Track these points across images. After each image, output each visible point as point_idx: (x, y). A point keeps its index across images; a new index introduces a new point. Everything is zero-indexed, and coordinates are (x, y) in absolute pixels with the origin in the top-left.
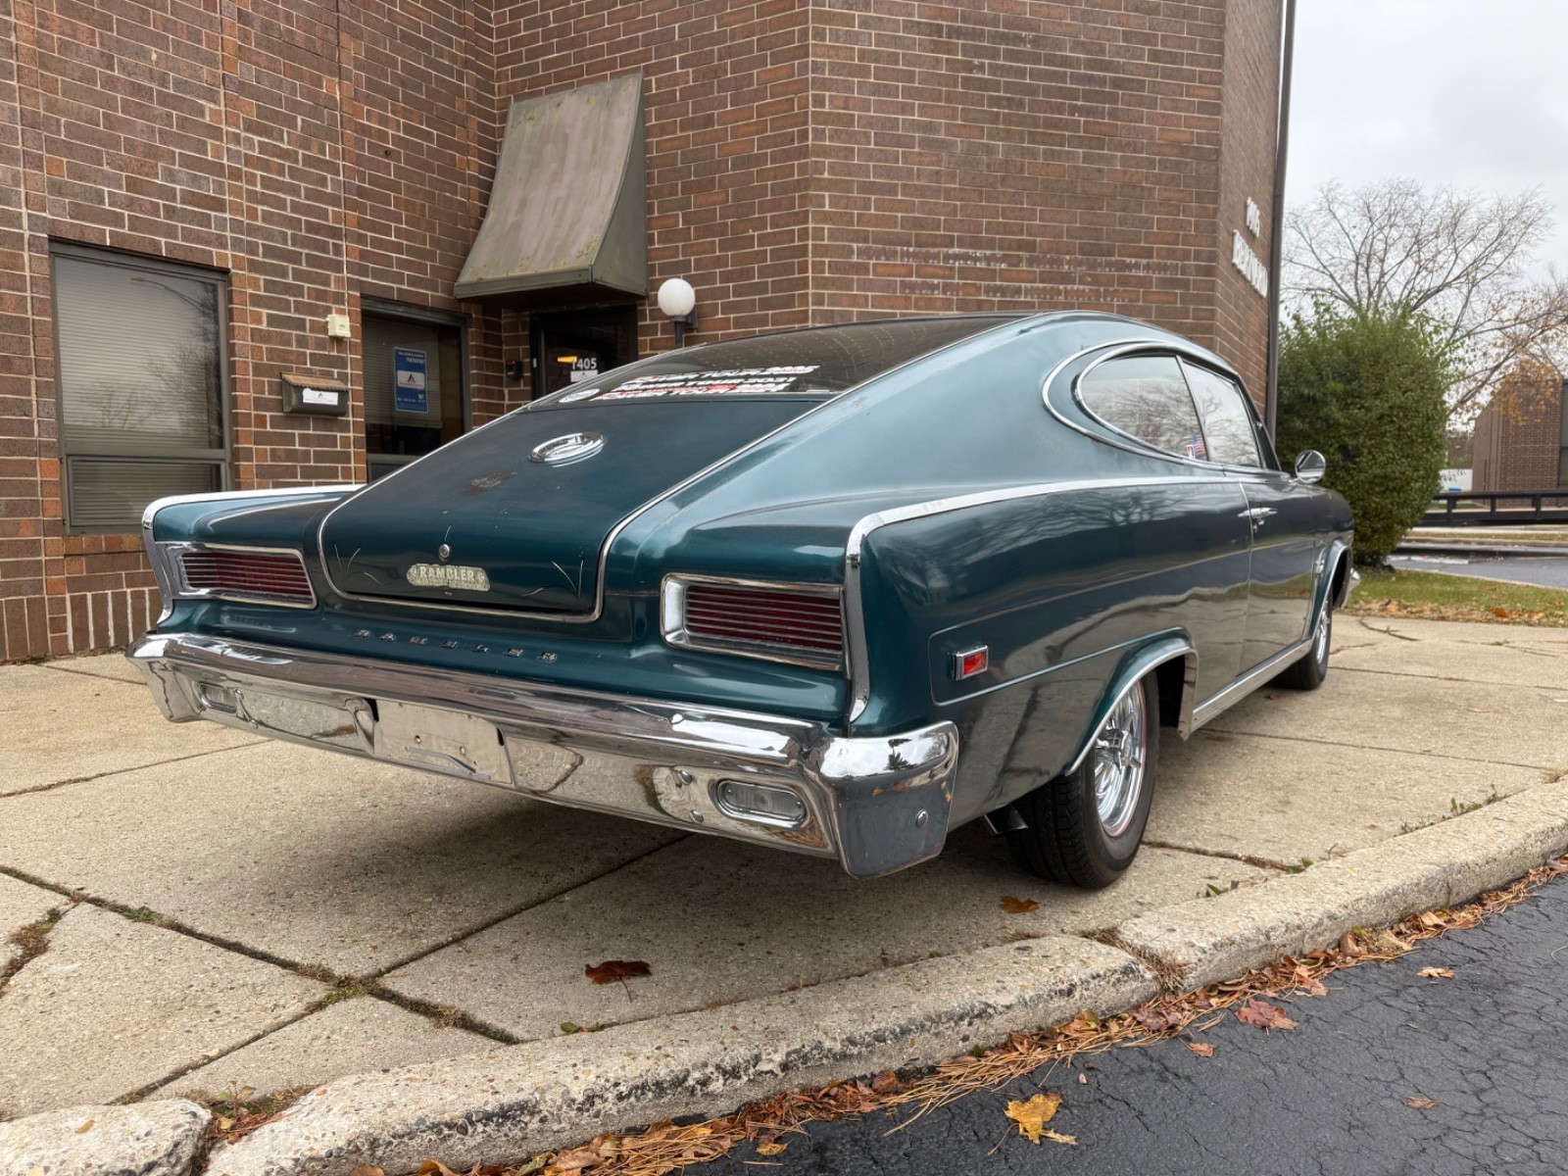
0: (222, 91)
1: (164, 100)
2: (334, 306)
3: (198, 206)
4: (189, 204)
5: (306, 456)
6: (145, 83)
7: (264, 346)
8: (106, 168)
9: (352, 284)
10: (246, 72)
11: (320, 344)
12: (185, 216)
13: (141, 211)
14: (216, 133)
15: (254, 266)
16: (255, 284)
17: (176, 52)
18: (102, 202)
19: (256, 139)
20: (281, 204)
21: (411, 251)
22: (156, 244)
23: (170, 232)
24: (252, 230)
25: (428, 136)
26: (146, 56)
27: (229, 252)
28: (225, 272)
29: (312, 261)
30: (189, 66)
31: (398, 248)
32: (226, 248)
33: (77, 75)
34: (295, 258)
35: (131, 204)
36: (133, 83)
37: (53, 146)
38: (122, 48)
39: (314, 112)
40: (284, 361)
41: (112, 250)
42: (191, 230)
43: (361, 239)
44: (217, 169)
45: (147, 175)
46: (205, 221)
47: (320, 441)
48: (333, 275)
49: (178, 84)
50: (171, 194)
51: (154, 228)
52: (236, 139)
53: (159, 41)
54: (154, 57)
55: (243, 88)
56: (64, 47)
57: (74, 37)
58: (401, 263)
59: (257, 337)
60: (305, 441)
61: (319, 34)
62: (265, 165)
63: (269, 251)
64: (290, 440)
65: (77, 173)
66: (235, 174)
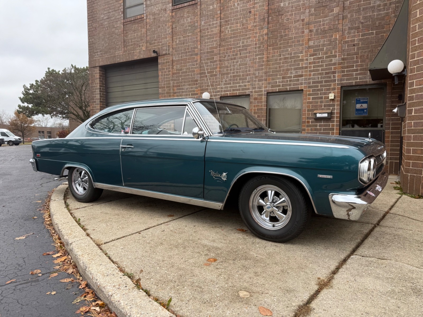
0: (304, 50)
1: (291, 58)
2: (332, 91)
3: (297, 78)
4: (295, 78)
5: (321, 129)
6: (287, 56)
7: (311, 105)
8: (278, 76)
9: (338, 84)
10: (311, 43)
11: (327, 102)
12: (294, 81)
13: (284, 83)
14: (302, 60)
15: (309, 87)
16: (310, 91)
17: (294, 47)
18: (277, 83)
19: (312, 57)
20: (318, 70)
21: (361, 70)
22: (287, 88)
23: (290, 85)
24: (309, 79)
25: (372, 33)
26: (288, 50)
27: (303, 86)
28: (302, 90)
29: (326, 82)
30: (297, 48)
31: (357, 70)
32: (302, 85)
33: (274, 61)
34: (321, 82)
35: (282, 82)
36: (285, 57)
37: (269, 76)
38: (283, 51)
39: (329, 45)
40: (316, 107)
41: (278, 92)
42: (295, 83)
43: (343, 72)
44: (302, 68)
45: (286, 75)
46: (298, 80)
47: (325, 126)
48: (332, 83)
49: (294, 53)
50: (291, 77)
51: (287, 85)
52: (307, 60)
53: (291, 46)
54: (289, 50)
55: (309, 47)
56: (273, 56)
57: (274, 54)
58: (356, 74)
59: (309, 103)
60: (320, 126)
61: (332, 24)
62: (314, 63)
63: (313, 83)
64: (316, 126)
65: (273, 79)
66: (306, 68)
